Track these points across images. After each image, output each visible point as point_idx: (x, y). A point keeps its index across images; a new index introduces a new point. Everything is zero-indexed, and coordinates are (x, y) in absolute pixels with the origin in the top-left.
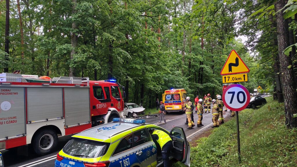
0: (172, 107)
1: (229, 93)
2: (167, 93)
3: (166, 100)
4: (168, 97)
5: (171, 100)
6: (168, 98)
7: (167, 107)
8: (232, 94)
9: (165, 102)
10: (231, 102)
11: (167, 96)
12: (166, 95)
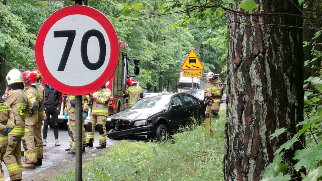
1: (58, 34)
8: (65, 39)
10: (62, 67)
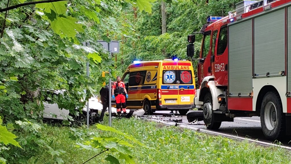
0: (176, 99)
2: (166, 66)
3: (163, 83)
4: (168, 76)
5: (175, 83)
6: (168, 78)
7: (166, 100)
9: (162, 86)
11: (167, 73)
12: (164, 72)
